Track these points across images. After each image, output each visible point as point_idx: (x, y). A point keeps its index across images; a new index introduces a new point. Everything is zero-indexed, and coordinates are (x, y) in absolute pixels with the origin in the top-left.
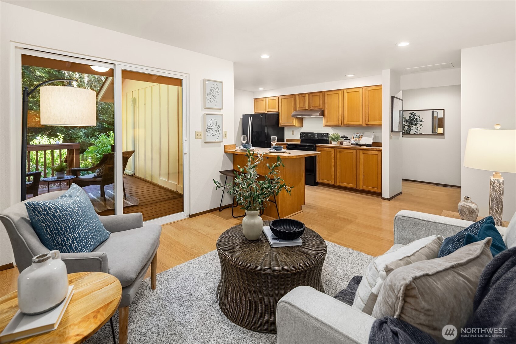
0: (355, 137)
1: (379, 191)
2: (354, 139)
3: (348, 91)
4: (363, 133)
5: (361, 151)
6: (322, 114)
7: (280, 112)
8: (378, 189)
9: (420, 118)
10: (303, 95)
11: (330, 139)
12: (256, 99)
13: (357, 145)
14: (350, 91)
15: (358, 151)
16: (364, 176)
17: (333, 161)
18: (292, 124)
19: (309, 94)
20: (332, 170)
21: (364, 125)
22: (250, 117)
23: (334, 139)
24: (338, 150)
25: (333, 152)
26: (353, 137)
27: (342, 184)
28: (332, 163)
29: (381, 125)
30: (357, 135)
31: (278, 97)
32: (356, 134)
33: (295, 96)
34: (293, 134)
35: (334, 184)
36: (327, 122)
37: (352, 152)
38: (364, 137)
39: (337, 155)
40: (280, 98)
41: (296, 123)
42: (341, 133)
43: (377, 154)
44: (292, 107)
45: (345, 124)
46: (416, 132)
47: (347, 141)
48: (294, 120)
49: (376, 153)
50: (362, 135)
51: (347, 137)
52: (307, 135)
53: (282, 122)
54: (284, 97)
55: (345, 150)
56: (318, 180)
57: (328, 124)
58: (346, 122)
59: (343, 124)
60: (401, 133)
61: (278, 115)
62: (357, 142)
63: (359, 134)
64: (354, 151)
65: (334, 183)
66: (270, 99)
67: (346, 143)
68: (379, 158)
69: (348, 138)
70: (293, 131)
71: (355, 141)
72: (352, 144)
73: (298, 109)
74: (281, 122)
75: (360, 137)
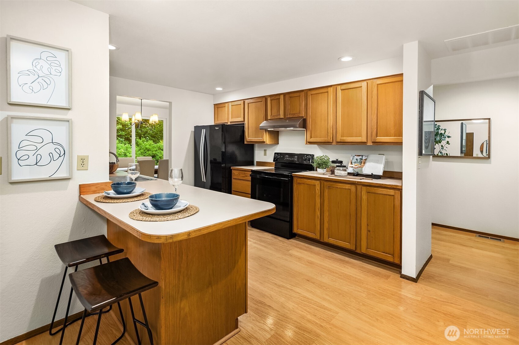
0: (355, 162)
1: (397, 261)
2: (352, 166)
3: (344, 87)
4: (367, 156)
5: (364, 188)
6: (304, 125)
7: (246, 122)
8: (393, 256)
9: (445, 132)
10: (277, 97)
11: (315, 165)
12: (216, 104)
13: (358, 175)
14: (346, 87)
15: (359, 187)
16: (369, 231)
17: (318, 201)
18: (261, 141)
19: (284, 94)
20: (317, 217)
21: (370, 143)
22: (203, 130)
23: (320, 166)
24: (325, 183)
25: (318, 188)
26: (352, 162)
27: (332, 241)
28: (317, 204)
29: (401, 144)
30: (357, 159)
31: (244, 101)
32: (356, 157)
33: (265, 98)
34: (265, 154)
35: (319, 239)
36: (311, 138)
37: (350, 189)
38: (370, 162)
39: (325, 193)
40: (246, 102)
41: (267, 138)
42: (332, 155)
43: (392, 195)
44: (262, 115)
45: (338, 140)
46: (441, 152)
47: (341, 169)
48: (264, 134)
49: (392, 192)
50: (366, 159)
51: (341, 162)
52: (284, 157)
53: (249, 137)
54: (251, 101)
55: (338, 185)
56: (295, 230)
57: (312, 140)
58: (339, 139)
59: (334, 142)
60: (431, 156)
61: (244, 126)
62: (357, 170)
63: (360, 157)
64: (353, 188)
65: (320, 237)
66: (233, 103)
67: (340, 173)
68: (397, 203)
69: (344, 164)
70: (265, 150)
71: (355, 169)
72: (349, 174)
73: (270, 118)
74: (247, 137)
75: (363, 162)
